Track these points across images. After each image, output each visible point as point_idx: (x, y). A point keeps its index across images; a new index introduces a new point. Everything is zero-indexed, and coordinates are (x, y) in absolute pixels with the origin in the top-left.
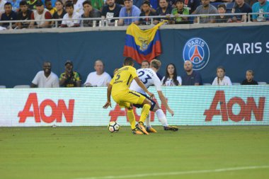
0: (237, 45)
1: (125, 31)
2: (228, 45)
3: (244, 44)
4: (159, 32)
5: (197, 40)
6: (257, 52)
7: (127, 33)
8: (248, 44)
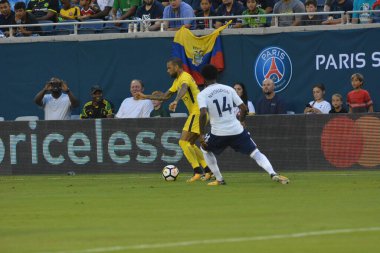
0: (331, 56)
1: (173, 38)
2: (318, 57)
3: (341, 56)
4: (221, 39)
5: (275, 49)
6: (358, 66)
7: (175, 40)
8: (347, 56)
